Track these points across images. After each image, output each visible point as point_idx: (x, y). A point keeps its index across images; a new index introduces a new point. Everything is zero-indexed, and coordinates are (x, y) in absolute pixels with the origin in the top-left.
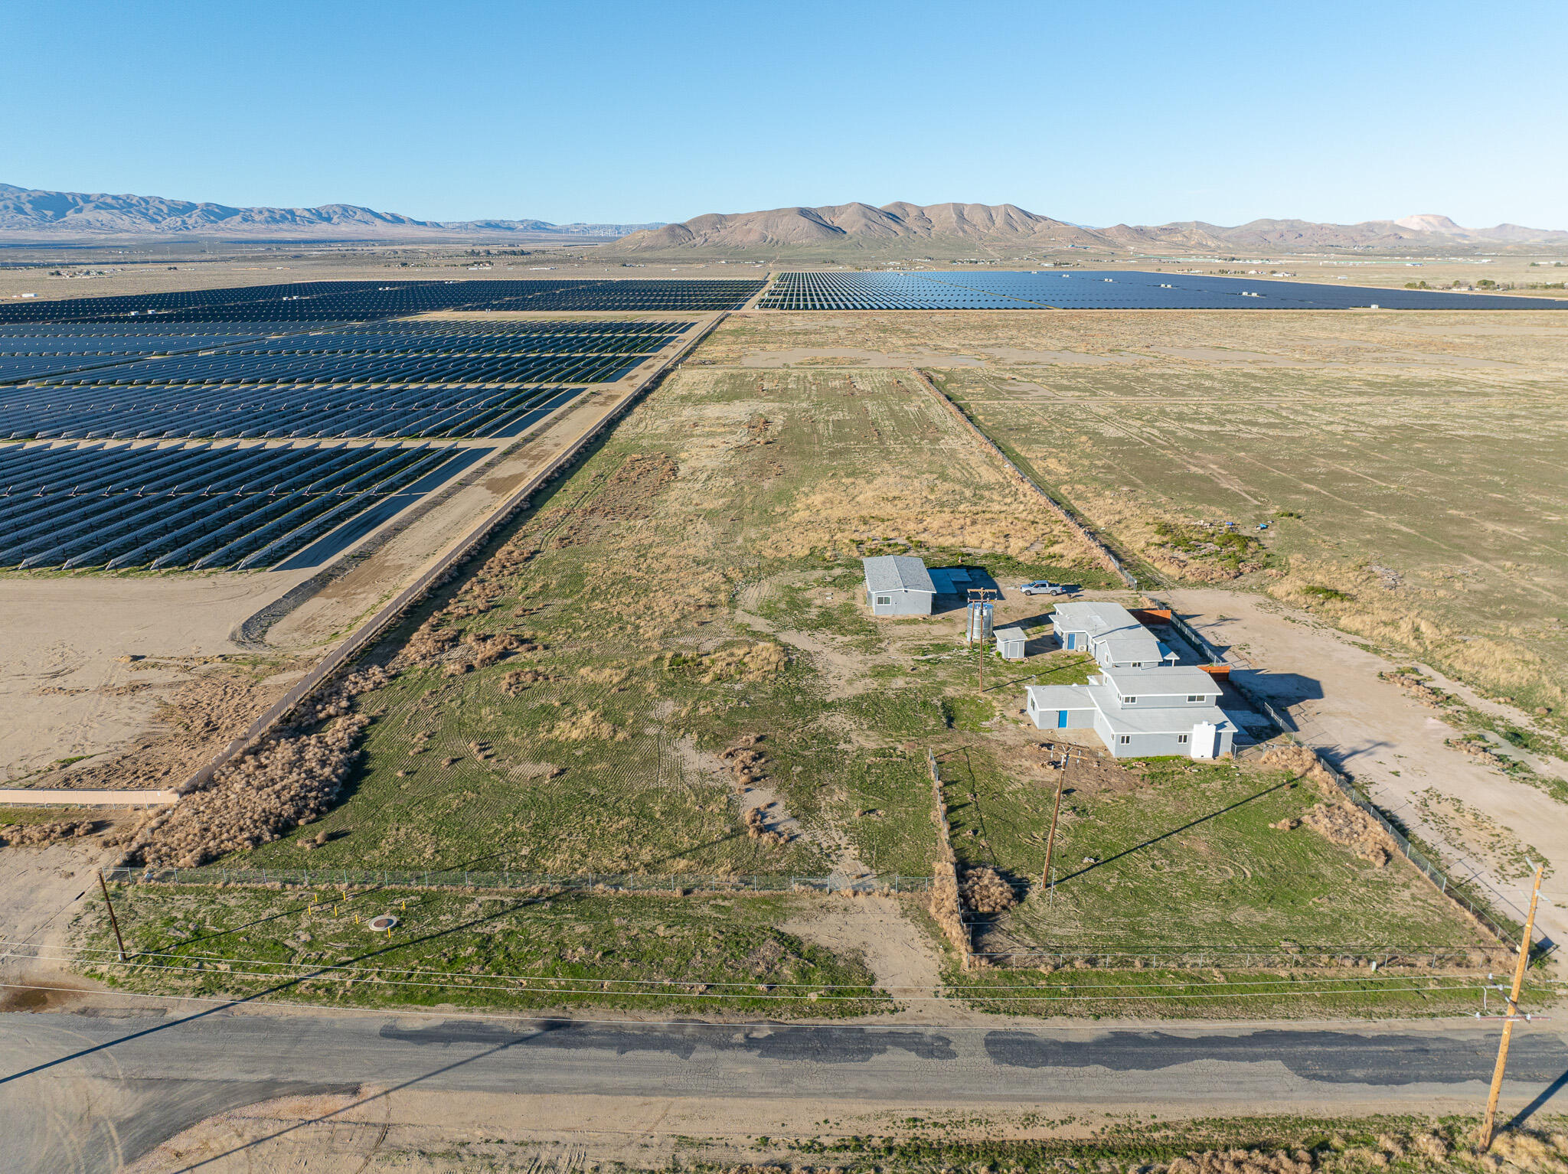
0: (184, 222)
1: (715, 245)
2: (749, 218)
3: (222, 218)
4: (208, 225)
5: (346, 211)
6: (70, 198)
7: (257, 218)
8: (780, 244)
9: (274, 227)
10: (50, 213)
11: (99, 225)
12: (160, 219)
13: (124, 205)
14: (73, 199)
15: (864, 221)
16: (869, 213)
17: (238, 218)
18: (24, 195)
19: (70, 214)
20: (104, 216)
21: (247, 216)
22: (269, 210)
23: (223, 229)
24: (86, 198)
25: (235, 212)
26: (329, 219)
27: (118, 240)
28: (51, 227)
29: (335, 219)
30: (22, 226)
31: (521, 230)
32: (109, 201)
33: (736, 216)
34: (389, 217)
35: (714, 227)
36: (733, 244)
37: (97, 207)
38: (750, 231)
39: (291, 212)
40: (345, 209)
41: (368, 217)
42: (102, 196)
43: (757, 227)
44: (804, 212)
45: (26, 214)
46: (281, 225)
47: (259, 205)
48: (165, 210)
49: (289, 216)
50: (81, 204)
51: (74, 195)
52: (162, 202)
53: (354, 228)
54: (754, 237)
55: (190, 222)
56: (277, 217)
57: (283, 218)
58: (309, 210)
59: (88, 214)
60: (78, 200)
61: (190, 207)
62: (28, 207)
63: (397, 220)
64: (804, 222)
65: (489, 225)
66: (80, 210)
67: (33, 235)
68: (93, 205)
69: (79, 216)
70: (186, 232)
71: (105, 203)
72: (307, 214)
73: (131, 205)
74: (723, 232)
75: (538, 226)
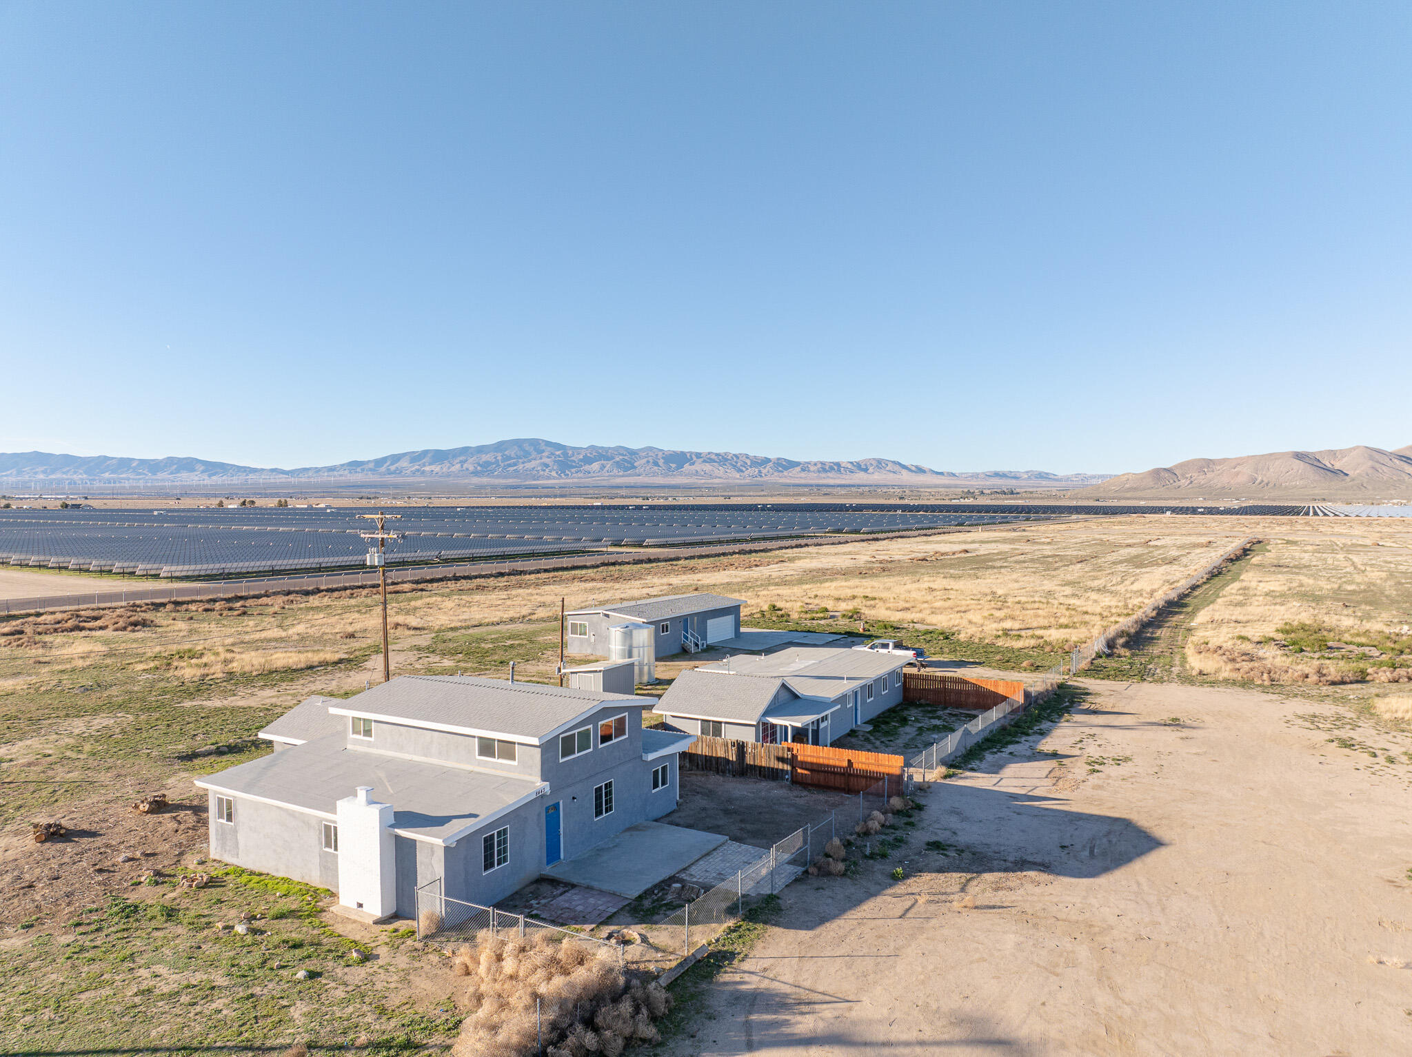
0: (760, 472)
1: (1200, 486)
2: (1239, 462)
3: (786, 468)
4: (776, 474)
5: (880, 464)
6: (688, 455)
7: (812, 468)
8: (1271, 485)
9: (823, 475)
10: (673, 466)
11: (703, 473)
12: (744, 469)
13: (722, 459)
14: (690, 456)
15: (1370, 463)
16: (1377, 456)
17: (798, 469)
18: (660, 454)
19: (687, 466)
20: (707, 467)
21: (805, 467)
22: (822, 463)
23: (786, 477)
24: (698, 455)
25: (797, 464)
26: (866, 470)
27: (711, 483)
28: (672, 475)
29: (871, 470)
30: (655, 474)
31: (1025, 479)
32: (713, 457)
33: (1225, 460)
34: (913, 468)
35: (1201, 470)
36: (1219, 485)
37: (704, 461)
38: (1237, 474)
39: (838, 464)
40: (879, 461)
41: (897, 468)
42: (709, 453)
43: (1247, 471)
44: (1299, 456)
45: (659, 466)
46: (829, 474)
47: (815, 460)
48: (749, 462)
49: (837, 467)
50: (695, 459)
51: (691, 453)
52: (747, 457)
53: (884, 476)
54: (1242, 479)
55: (764, 471)
56: (827, 468)
57: (832, 469)
58: (851, 463)
59: (698, 466)
60: (693, 456)
61: (767, 460)
62: (661, 462)
63: (920, 470)
64: (1298, 465)
65: (997, 475)
66: (693, 464)
67: (660, 480)
68: (702, 460)
69: (693, 468)
70: (759, 479)
71: (710, 459)
72: (850, 466)
73: (726, 460)
74: (1209, 475)
75: (1042, 476)
